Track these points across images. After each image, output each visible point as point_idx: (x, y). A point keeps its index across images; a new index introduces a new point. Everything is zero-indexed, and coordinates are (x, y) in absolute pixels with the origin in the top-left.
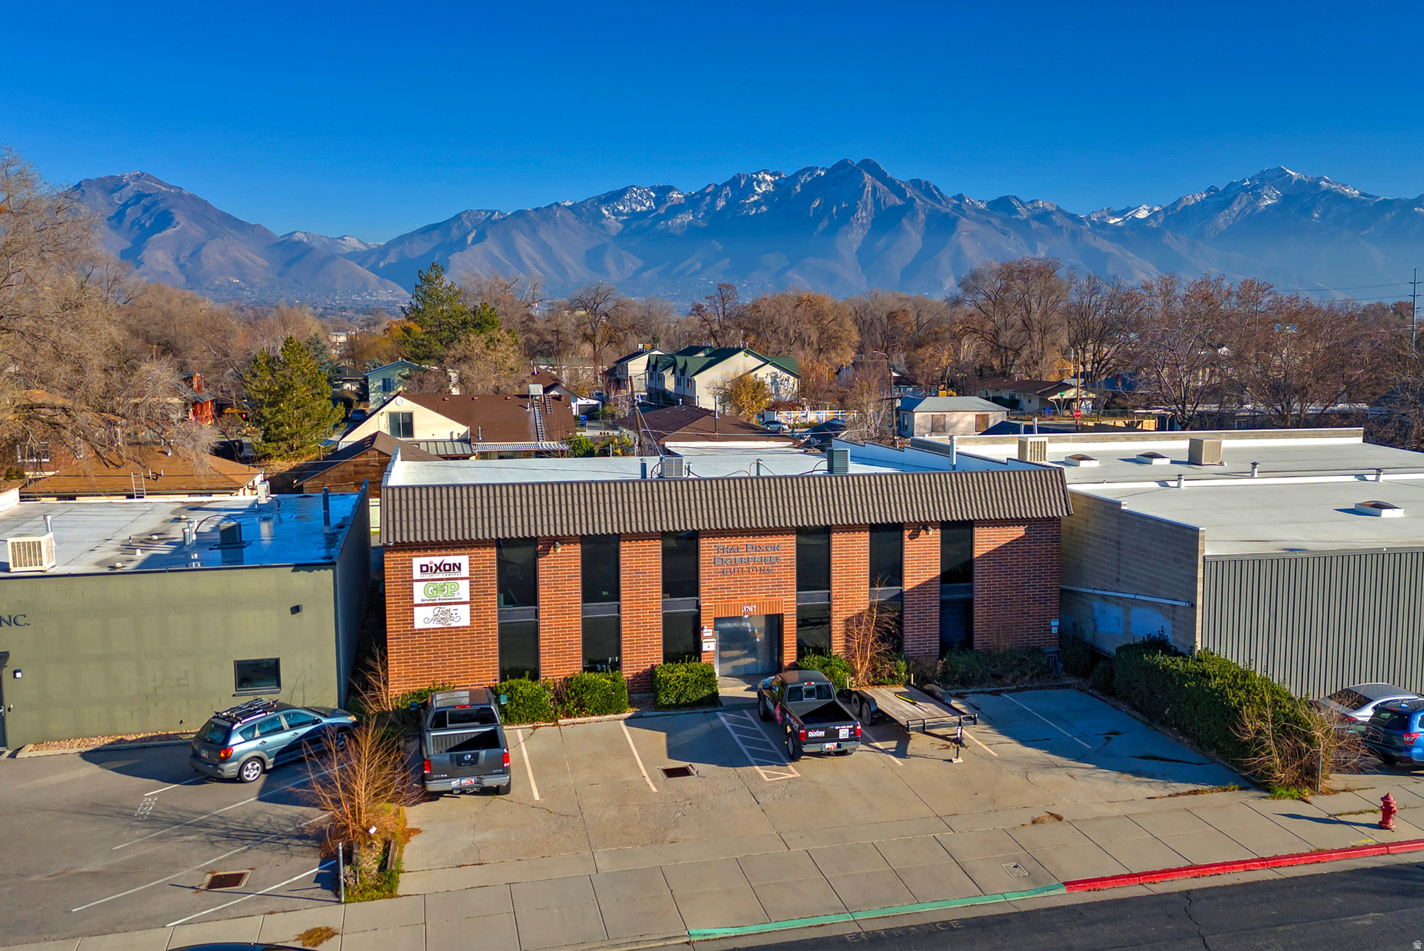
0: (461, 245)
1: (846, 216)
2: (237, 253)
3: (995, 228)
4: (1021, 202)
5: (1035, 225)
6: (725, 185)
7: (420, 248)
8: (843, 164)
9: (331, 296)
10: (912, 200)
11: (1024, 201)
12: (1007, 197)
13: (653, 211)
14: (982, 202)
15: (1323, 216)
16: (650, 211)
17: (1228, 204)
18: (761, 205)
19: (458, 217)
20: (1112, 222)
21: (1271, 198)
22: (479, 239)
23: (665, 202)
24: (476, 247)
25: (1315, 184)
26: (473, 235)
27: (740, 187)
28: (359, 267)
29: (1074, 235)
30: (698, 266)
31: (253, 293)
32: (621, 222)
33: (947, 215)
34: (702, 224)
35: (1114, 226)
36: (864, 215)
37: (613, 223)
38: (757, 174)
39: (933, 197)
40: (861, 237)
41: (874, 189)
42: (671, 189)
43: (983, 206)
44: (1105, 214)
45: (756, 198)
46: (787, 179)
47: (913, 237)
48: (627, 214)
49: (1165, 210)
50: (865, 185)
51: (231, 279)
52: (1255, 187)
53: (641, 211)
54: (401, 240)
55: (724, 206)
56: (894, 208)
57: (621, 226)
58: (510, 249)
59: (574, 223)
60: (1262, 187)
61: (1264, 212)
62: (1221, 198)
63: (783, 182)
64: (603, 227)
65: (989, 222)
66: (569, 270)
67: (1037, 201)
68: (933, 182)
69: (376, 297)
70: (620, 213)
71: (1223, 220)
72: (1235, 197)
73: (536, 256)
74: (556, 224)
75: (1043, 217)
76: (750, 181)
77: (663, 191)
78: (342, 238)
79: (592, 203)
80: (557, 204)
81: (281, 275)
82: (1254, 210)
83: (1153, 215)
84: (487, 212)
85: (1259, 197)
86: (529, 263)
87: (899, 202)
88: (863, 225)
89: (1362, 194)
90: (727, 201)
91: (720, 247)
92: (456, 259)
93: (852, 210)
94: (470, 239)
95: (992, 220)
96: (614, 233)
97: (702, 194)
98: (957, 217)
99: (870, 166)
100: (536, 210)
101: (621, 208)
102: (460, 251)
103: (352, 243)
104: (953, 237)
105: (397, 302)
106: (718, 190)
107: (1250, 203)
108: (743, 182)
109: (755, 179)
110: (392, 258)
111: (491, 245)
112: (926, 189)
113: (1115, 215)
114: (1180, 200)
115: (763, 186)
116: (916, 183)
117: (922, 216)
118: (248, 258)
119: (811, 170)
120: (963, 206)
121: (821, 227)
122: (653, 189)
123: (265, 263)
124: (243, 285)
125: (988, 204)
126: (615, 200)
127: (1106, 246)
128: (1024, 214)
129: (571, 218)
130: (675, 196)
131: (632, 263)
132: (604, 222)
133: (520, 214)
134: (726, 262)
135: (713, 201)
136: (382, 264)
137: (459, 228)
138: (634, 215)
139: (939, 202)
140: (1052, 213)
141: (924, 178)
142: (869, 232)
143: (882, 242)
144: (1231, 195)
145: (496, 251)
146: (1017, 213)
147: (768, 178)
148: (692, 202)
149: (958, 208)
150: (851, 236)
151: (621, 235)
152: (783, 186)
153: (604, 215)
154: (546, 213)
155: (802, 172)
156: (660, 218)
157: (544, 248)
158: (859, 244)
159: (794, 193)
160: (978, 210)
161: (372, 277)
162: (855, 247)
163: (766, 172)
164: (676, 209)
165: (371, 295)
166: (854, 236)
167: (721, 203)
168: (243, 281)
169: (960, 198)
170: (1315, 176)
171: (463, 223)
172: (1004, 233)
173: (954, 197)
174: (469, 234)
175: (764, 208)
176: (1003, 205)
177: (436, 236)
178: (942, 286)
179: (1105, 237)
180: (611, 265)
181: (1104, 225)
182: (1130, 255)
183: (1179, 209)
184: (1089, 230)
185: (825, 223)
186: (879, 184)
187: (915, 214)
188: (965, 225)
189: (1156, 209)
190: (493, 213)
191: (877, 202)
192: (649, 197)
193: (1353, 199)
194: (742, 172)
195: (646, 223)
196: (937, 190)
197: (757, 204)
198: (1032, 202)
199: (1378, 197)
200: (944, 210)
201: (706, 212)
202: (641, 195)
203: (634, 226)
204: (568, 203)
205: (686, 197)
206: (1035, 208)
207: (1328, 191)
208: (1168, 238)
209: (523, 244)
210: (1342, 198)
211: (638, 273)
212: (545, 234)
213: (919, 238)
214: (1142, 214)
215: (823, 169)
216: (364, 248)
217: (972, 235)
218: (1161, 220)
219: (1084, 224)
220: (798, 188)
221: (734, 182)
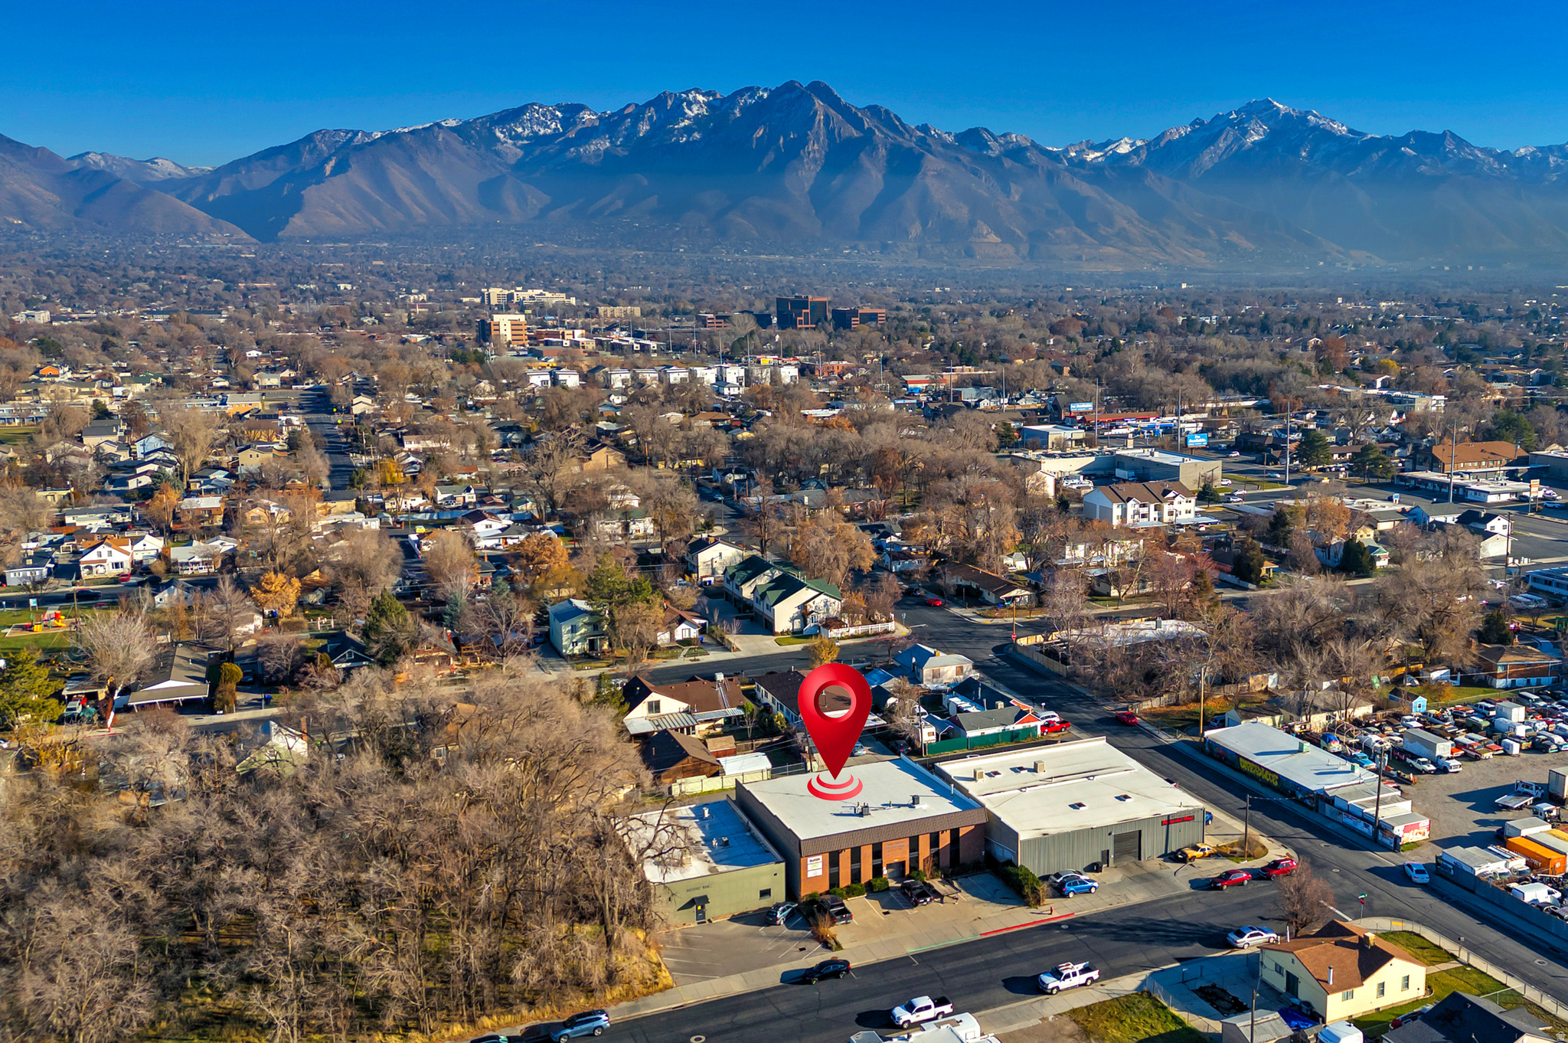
0: (316, 175)
1: (795, 149)
2: (16, 186)
3: (965, 166)
4: (992, 135)
5: (1008, 163)
6: (648, 105)
7: (262, 178)
8: (790, 86)
9: (149, 239)
10: (870, 131)
11: (997, 134)
12: (976, 129)
13: (563, 134)
14: (949, 134)
15: (1311, 155)
16: (556, 135)
17: (1212, 140)
18: (694, 131)
19: (309, 139)
20: (1091, 156)
21: (1257, 133)
22: (341, 168)
23: (575, 124)
24: (339, 180)
25: (1303, 119)
26: (332, 163)
27: (667, 108)
28: (184, 204)
29: (1051, 176)
30: (620, 204)
31: (42, 237)
32: (522, 147)
33: (911, 149)
34: (621, 152)
35: (1094, 166)
36: (815, 148)
37: (511, 150)
38: (687, 92)
39: (893, 128)
40: (814, 174)
41: (827, 116)
42: (581, 108)
43: (950, 139)
44: (1084, 147)
45: (687, 122)
46: (723, 100)
47: (873, 177)
48: (527, 138)
49: (1148, 145)
50: (815, 113)
51: (11, 219)
52: (1241, 122)
53: (545, 135)
54: (234, 166)
55: (647, 132)
56: (850, 140)
57: (520, 153)
58: (381, 181)
59: (462, 149)
60: (1248, 121)
61: (1250, 150)
62: (1206, 133)
63: (718, 104)
64: (498, 153)
65: (958, 159)
66: (459, 209)
67: (1009, 134)
68: (893, 111)
69: (209, 242)
70: (518, 137)
71: (1208, 158)
72: (1221, 132)
73: (416, 190)
74: (438, 151)
75: (1017, 153)
76: (679, 102)
77: (571, 111)
78: (152, 161)
79: (483, 124)
80: (438, 125)
81: (77, 213)
82: (1241, 146)
83: (1136, 151)
84: (347, 132)
85: (1245, 132)
86: (406, 200)
87: (855, 134)
88: (815, 160)
89: (1350, 131)
90: (652, 124)
91: (645, 182)
92: (311, 193)
93: (802, 142)
94: (328, 168)
95: (961, 157)
96: (512, 161)
97: (621, 115)
98: (922, 155)
99: (820, 90)
100: (411, 132)
101: (520, 130)
102: (318, 183)
103: (166, 167)
104: (919, 176)
105: (240, 251)
106: (640, 110)
107: (1236, 140)
108: (670, 102)
109: (685, 100)
110: (225, 189)
111: (356, 175)
112: (887, 119)
113: (1094, 148)
114: (1164, 134)
115: (695, 108)
116: (874, 110)
117: (882, 152)
118: (33, 193)
119: (752, 90)
120: (929, 140)
121: (766, 162)
122: (559, 107)
123: (56, 198)
124: (27, 227)
125: (956, 136)
126: (512, 120)
127: (1085, 189)
128: (995, 150)
129: (456, 142)
130: (587, 117)
131: (537, 198)
132: (499, 147)
133: (391, 138)
134: (652, 201)
135: (635, 125)
136: (211, 198)
137: (311, 152)
138: (536, 139)
139: (902, 135)
140: (1026, 149)
141: (885, 105)
142: (823, 168)
143: (837, 182)
144: (1217, 130)
145: (364, 185)
146: (989, 148)
147: (700, 98)
148: (609, 124)
149: (922, 142)
150: (802, 173)
151: (519, 166)
152: (718, 108)
153: (498, 139)
154: (424, 137)
155: (740, 93)
156: (569, 143)
157: (423, 178)
158: (812, 182)
159: (732, 117)
160: (945, 145)
161: (201, 215)
162: (807, 186)
163: (698, 91)
164: (588, 134)
165: (202, 239)
166: (805, 174)
167: (644, 128)
168: (26, 221)
169: (925, 128)
170: (1303, 110)
171: (315, 146)
172: (975, 173)
173: (917, 128)
174: (327, 160)
175: (697, 135)
176: (973, 138)
177: (281, 161)
178: (907, 233)
179: (1084, 178)
180: (510, 202)
181: (1083, 163)
182: (1111, 199)
183: (1162, 144)
184: (1066, 169)
185: (771, 156)
186: (832, 112)
187: (875, 148)
188: (932, 163)
189: (1139, 143)
190: (356, 133)
191: (830, 133)
192: (554, 118)
193: (1342, 137)
194: (669, 91)
195: (552, 149)
196: (899, 120)
197: (688, 130)
198: (1004, 135)
199: (1365, 135)
200: (906, 144)
201: (626, 138)
202: (544, 115)
203: (537, 152)
204: (452, 123)
205: (600, 118)
206: (1008, 143)
207: (1316, 127)
208: (1150, 179)
209: (399, 176)
210: (1329, 135)
211: (544, 212)
212: (424, 163)
213: (880, 177)
214: (1124, 149)
215: (765, 90)
216: (183, 173)
217: (940, 175)
218: (1144, 156)
219: (1061, 162)
220: (737, 111)
221: (659, 102)
